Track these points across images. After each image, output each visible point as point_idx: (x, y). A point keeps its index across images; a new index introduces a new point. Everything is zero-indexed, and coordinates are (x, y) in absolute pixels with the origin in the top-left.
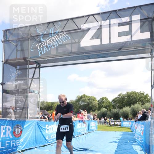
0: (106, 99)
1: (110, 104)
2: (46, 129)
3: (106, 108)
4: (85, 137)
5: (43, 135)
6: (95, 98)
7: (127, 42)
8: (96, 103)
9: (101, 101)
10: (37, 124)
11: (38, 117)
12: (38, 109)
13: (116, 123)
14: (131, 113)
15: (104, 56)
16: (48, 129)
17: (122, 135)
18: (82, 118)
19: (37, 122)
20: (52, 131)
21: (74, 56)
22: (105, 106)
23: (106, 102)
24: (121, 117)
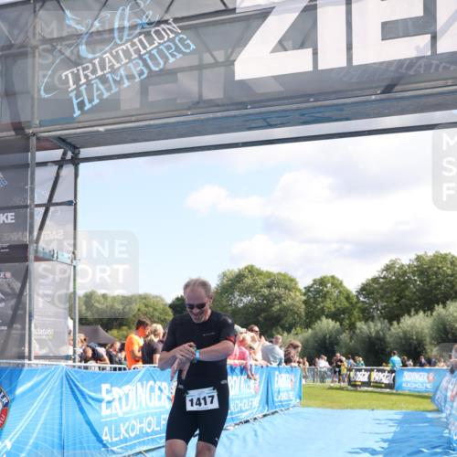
0: (336, 284)
1: (351, 303)
2: (100, 401)
4: (255, 431)
5: (89, 423)
6: (292, 280)
7: (418, 58)
8: (296, 300)
9: (318, 292)
10: (65, 382)
11: (71, 353)
12: (70, 323)
13: (376, 376)
14: (432, 338)
15: (327, 114)
16: (109, 402)
17: (400, 423)
18: (242, 357)
19: (67, 375)
20: (125, 409)
21: (211, 115)
22: (333, 309)
23: (335, 295)
24: (394, 354)
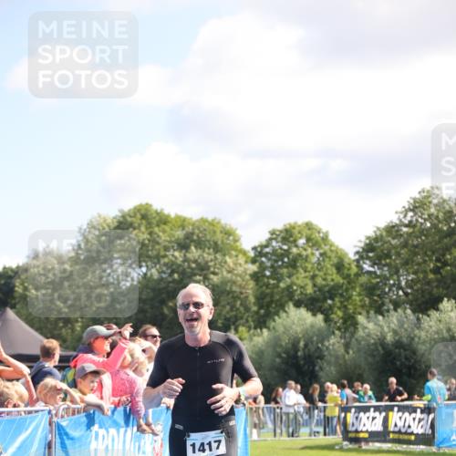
0: (316, 238)
1: (346, 276)
3: (313, 304)
6: (228, 233)
9: (279, 256)
22: (310, 290)
23: (314, 259)
24: (433, 375)
